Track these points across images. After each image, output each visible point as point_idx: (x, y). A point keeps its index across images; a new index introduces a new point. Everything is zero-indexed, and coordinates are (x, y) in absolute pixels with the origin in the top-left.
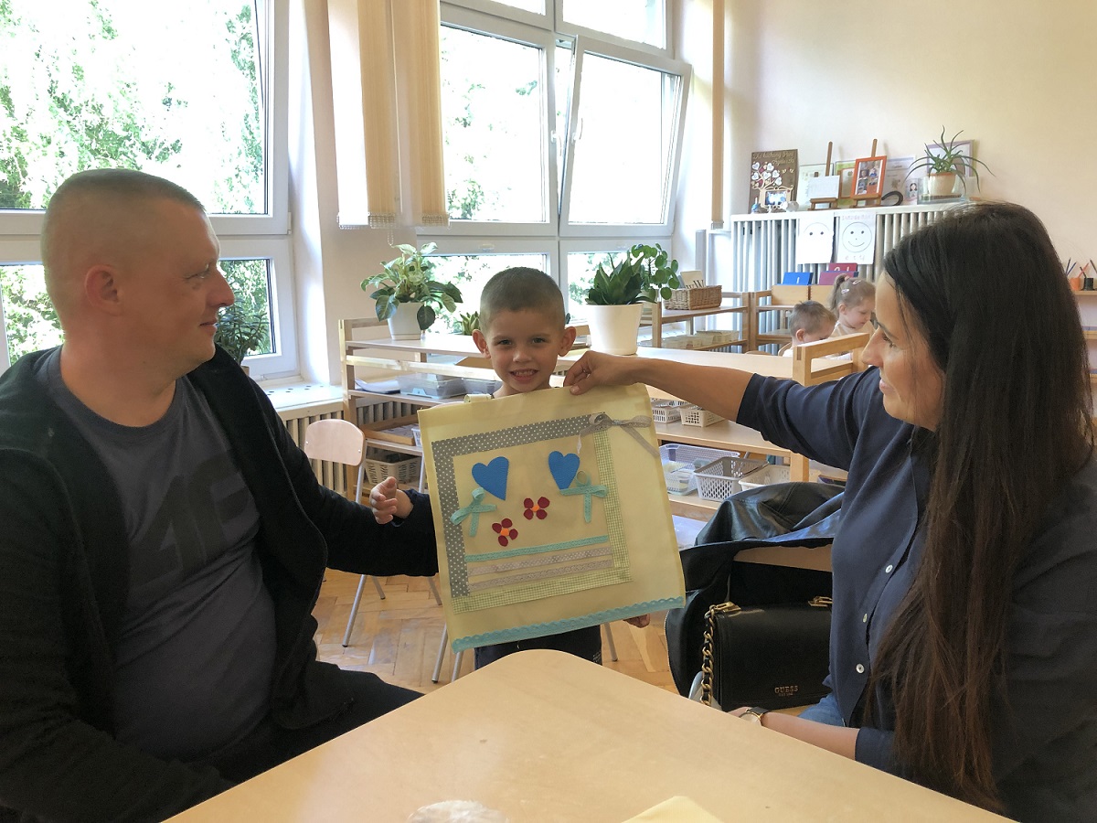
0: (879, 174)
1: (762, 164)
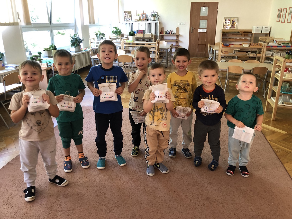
0: (145, 16)
1: (126, 13)
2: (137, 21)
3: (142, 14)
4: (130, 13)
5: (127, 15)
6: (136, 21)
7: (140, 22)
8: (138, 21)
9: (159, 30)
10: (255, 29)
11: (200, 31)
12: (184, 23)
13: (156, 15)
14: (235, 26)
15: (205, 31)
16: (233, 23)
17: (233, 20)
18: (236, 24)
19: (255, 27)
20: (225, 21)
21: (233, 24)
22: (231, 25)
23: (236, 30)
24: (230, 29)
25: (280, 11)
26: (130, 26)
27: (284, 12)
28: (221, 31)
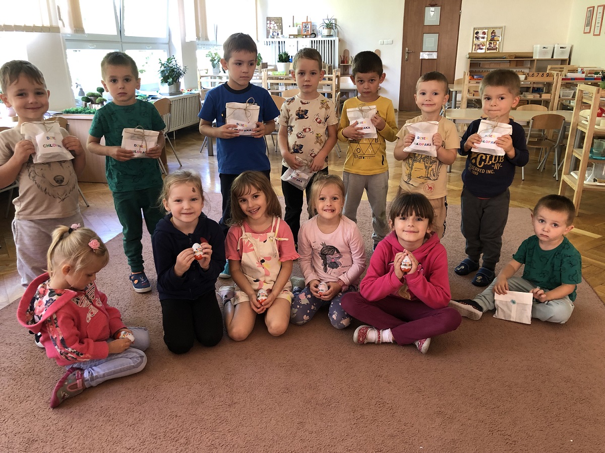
0: (309, 27)
1: (270, 21)
2: (293, 37)
3: (305, 23)
4: (279, 21)
5: (273, 25)
6: (291, 37)
7: (299, 39)
8: (295, 36)
9: (340, 56)
10: (538, 49)
11: (424, 56)
12: (390, 41)
13: (334, 25)
14: (497, 46)
15: (434, 56)
16: (492, 39)
17: (492, 33)
18: (498, 42)
19: (538, 46)
20: (475, 35)
21: (492, 42)
22: (488, 43)
23: (499, 53)
24: (487, 52)
25: (590, 10)
26: (279, 47)
27: (600, 13)
28: (468, 56)
